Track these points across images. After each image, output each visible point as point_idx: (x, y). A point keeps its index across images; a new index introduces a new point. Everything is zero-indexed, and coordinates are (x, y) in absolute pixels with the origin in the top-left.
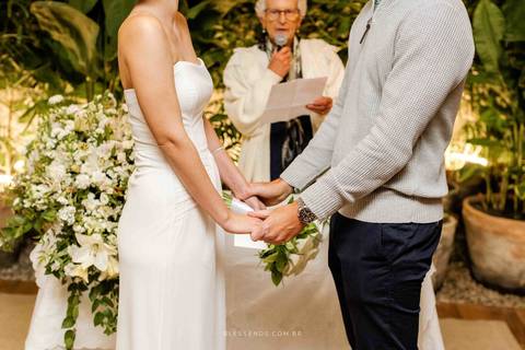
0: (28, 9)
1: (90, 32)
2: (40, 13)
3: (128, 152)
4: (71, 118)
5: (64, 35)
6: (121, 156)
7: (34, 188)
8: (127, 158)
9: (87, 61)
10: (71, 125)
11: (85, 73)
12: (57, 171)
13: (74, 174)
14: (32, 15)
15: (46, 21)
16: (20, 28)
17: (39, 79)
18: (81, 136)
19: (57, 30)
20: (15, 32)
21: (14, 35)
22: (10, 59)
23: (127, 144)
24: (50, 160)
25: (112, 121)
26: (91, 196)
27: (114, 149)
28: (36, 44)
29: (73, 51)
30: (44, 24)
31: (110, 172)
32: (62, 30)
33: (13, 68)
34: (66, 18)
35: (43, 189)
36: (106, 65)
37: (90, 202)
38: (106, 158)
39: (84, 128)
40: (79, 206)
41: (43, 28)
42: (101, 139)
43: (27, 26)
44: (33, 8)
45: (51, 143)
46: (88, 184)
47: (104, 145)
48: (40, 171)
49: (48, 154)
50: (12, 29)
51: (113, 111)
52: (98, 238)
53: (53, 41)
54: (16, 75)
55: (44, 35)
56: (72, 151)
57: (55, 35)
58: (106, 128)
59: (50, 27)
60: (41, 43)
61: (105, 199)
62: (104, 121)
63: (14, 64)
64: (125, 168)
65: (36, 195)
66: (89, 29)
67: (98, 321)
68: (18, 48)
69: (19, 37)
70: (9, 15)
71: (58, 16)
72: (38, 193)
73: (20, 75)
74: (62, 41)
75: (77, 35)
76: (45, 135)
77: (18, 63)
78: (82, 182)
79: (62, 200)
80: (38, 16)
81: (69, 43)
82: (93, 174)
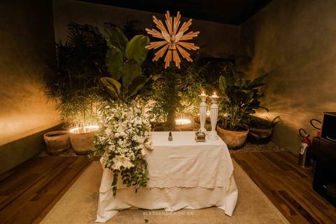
1: (118, 86)
3: (132, 124)
4: (113, 113)
5: (111, 87)
6: (130, 125)
7: (100, 138)
8: (132, 126)
9: (118, 94)
10: (113, 115)
11: (117, 97)
12: (108, 131)
13: (114, 133)
14: (101, 82)
16: (98, 85)
17: (105, 100)
18: (117, 119)
19: (109, 85)
22: (96, 94)
23: (132, 121)
24: (106, 128)
25: (126, 113)
26: (120, 140)
27: (128, 123)
28: (103, 90)
29: (114, 92)
30: (105, 84)
31: (126, 131)
33: (97, 97)
34: (111, 82)
36: (123, 95)
37: (120, 142)
38: (125, 126)
39: (117, 116)
40: (116, 144)
42: (123, 120)
43: (100, 85)
44: (101, 79)
46: (119, 136)
47: (124, 122)
50: (96, 86)
51: (127, 110)
52: (123, 156)
53: (108, 89)
55: (105, 87)
56: (113, 125)
57: (108, 87)
58: (125, 116)
59: (107, 85)
60: (105, 90)
61: (125, 141)
62: (124, 113)
64: (131, 129)
65: (101, 140)
68: (98, 91)
69: (98, 88)
70: (95, 82)
71: (108, 81)
72: (102, 139)
73: (99, 99)
74: (110, 89)
75: (115, 87)
77: (98, 95)
78: (117, 135)
79: (110, 143)
80: (103, 82)
81: (113, 89)
82: (121, 132)
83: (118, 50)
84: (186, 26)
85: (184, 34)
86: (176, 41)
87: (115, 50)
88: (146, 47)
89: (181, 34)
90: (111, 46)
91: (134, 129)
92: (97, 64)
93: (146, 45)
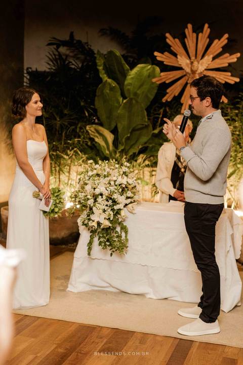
0: (85, 128)
2: (91, 130)
3: (115, 181)
4: (96, 169)
5: (100, 140)
6: (112, 183)
7: (80, 194)
8: (115, 184)
9: (110, 152)
10: (95, 172)
11: (108, 156)
12: (88, 188)
13: (94, 189)
14: (87, 131)
15: (92, 133)
16: (82, 137)
17: (89, 158)
19: (97, 137)
20: (80, 138)
21: (80, 139)
22: (78, 150)
23: (115, 178)
24: (86, 184)
26: (100, 197)
27: (110, 180)
28: (89, 144)
29: (103, 146)
30: (92, 135)
31: (108, 189)
32: (99, 137)
33: (79, 154)
34: (101, 132)
35: (83, 194)
36: (117, 153)
37: (100, 199)
38: (107, 183)
39: (100, 173)
40: (95, 201)
41: (91, 136)
42: (105, 176)
43: (86, 136)
44: (88, 128)
45: (87, 178)
46: (99, 192)
47: (106, 178)
48: (83, 188)
49: (86, 182)
50: (79, 137)
51: (112, 167)
52: (101, 211)
53: (96, 142)
54: (80, 157)
56: (94, 180)
57: (97, 140)
58: (108, 173)
59: (94, 136)
60: (91, 143)
61: (104, 197)
62: (108, 170)
63: (79, 153)
64: (113, 187)
66: (110, 137)
67: (100, 244)
68: (82, 145)
70: (78, 131)
71: (98, 132)
73: (82, 158)
74: (99, 142)
75: (106, 139)
76: (86, 176)
77: (81, 152)
78: (97, 192)
79: (89, 197)
80: (89, 131)
81: (102, 143)
82: (101, 189)
83: (114, 84)
84: (218, 45)
85: (214, 58)
86: (199, 71)
87: (110, 84)
88: (154, 80)
89: (208, 58)
90: (105, 78)
91: (116, 187)
92: (82, 104)
93: (154, 77)
